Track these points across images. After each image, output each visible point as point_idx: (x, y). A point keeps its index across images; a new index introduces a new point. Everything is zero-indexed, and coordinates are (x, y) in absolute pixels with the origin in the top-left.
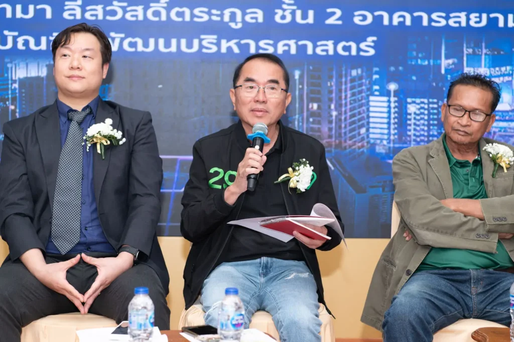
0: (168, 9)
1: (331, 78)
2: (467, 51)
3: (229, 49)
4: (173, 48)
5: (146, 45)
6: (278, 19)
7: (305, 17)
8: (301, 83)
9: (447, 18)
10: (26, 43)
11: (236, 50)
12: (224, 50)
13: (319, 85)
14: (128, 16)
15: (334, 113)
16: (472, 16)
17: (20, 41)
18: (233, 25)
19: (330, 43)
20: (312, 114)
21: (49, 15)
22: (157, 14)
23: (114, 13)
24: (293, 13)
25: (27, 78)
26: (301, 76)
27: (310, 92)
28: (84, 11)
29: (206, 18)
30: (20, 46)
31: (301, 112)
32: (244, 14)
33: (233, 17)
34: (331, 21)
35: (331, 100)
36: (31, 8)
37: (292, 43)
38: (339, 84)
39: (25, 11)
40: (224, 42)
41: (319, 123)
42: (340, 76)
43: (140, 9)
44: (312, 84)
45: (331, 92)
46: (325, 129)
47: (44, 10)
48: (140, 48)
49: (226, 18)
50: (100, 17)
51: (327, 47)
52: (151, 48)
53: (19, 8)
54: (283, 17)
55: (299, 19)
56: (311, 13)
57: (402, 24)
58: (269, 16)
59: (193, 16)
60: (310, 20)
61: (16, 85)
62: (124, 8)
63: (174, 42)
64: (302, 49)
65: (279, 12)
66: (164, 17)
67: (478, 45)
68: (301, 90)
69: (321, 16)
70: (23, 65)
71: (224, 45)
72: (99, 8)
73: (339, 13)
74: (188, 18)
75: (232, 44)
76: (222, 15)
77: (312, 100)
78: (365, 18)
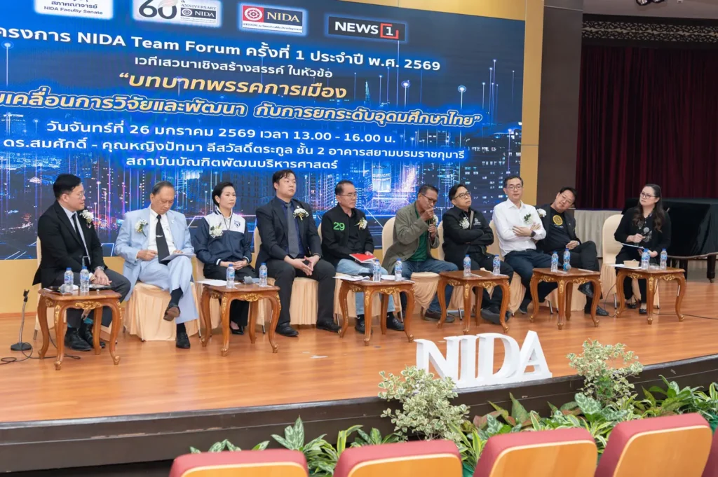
0: (253, 147)
1: (319, 179)
2: (373, 167)
3: (278, 165)
4: (255, 166)
5: (243, 164)
6: (298, 152)
7: (309, 151)
8: (308, 181)
9: (365, 152)
10: (191, 163)
11: (281, 166)
12: (276, 166)
13: (315, 182)
14: (236, 150)
15: (321, 195)
16: (375, 151)
17: (188, 161)
18: (280, 155)
19: (319, 163)
20: (312, 195)
21: (201, 150)
22: (248, 149)
23: (230, 149)
24: (305, 150)
25: (191, 179)
26: (308, 178)
27: (312, 185)
28: (216, 148)
29: (269, 151)
30: (188, 164)
31: (308, 194)
32: (284, 150)
33: (280, 151)
34: (320, 153)
35: (319, 188)
36: (193, 146)
37: (304, 163)
38: (323, 182)
39: (190, 148)
40: (276, 162)
41: (315, 199)
42: (323, 178)
43: (241, 147)
44: (311, 182)
45: (319, 185)
46: (317, 202)
47: (199, 147)
48: (241, 165)
49: (277, 152)
50: (224, 151)
51: (318, 165)
52: (245, 165)
53: (188, 146)
54: (301, 151)
55: (307, 152)
56: (312, 149)
57: (348, 154)
58: (295, 150)
59: (263, 150)
60: (312, 153)
61: (186, 183)
62: (233, 147)
63: (255, 162)
64: (308, 166)
65: (299, 149)
66: (251, 151)
67: (377, 164)
68: (308, 184)
69: (316, 151)
70: (189, 173)
71: (276, 164)
72: (223, 146)
73: (323, 149)
74: (261, 151)
75: (279, 163)
76: (275, 150)
77: (312, 189)
78: (333, 152)
